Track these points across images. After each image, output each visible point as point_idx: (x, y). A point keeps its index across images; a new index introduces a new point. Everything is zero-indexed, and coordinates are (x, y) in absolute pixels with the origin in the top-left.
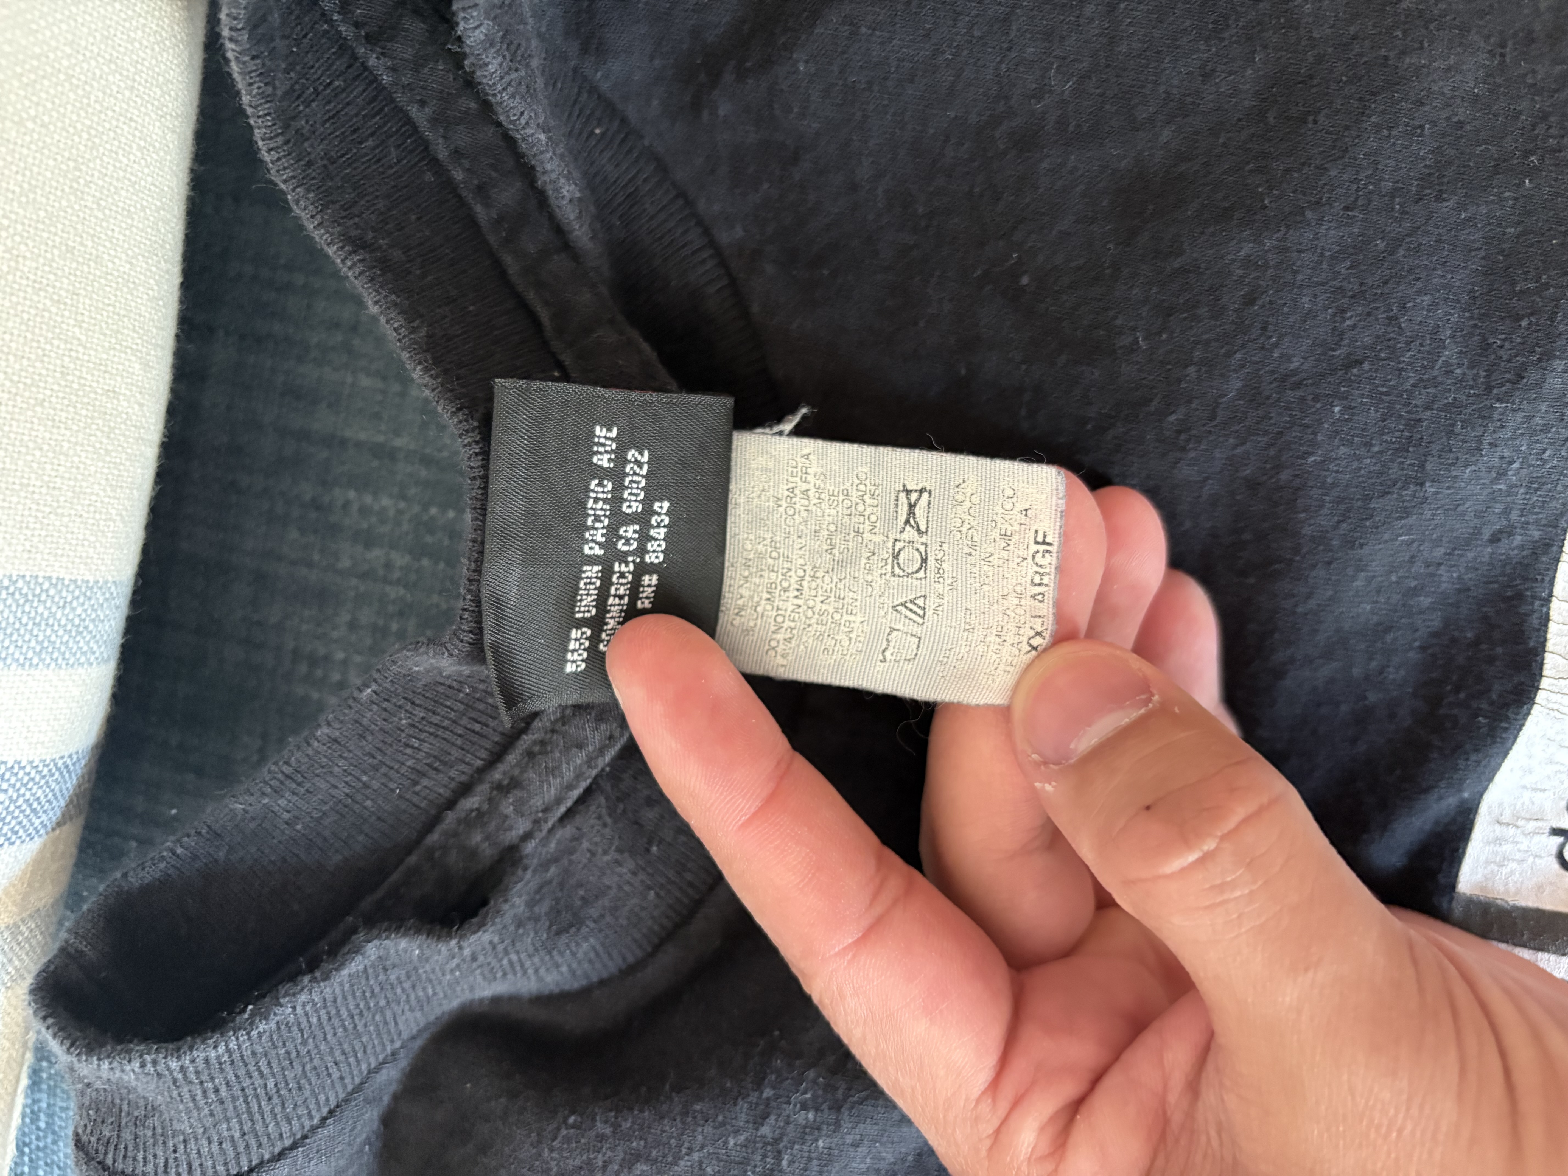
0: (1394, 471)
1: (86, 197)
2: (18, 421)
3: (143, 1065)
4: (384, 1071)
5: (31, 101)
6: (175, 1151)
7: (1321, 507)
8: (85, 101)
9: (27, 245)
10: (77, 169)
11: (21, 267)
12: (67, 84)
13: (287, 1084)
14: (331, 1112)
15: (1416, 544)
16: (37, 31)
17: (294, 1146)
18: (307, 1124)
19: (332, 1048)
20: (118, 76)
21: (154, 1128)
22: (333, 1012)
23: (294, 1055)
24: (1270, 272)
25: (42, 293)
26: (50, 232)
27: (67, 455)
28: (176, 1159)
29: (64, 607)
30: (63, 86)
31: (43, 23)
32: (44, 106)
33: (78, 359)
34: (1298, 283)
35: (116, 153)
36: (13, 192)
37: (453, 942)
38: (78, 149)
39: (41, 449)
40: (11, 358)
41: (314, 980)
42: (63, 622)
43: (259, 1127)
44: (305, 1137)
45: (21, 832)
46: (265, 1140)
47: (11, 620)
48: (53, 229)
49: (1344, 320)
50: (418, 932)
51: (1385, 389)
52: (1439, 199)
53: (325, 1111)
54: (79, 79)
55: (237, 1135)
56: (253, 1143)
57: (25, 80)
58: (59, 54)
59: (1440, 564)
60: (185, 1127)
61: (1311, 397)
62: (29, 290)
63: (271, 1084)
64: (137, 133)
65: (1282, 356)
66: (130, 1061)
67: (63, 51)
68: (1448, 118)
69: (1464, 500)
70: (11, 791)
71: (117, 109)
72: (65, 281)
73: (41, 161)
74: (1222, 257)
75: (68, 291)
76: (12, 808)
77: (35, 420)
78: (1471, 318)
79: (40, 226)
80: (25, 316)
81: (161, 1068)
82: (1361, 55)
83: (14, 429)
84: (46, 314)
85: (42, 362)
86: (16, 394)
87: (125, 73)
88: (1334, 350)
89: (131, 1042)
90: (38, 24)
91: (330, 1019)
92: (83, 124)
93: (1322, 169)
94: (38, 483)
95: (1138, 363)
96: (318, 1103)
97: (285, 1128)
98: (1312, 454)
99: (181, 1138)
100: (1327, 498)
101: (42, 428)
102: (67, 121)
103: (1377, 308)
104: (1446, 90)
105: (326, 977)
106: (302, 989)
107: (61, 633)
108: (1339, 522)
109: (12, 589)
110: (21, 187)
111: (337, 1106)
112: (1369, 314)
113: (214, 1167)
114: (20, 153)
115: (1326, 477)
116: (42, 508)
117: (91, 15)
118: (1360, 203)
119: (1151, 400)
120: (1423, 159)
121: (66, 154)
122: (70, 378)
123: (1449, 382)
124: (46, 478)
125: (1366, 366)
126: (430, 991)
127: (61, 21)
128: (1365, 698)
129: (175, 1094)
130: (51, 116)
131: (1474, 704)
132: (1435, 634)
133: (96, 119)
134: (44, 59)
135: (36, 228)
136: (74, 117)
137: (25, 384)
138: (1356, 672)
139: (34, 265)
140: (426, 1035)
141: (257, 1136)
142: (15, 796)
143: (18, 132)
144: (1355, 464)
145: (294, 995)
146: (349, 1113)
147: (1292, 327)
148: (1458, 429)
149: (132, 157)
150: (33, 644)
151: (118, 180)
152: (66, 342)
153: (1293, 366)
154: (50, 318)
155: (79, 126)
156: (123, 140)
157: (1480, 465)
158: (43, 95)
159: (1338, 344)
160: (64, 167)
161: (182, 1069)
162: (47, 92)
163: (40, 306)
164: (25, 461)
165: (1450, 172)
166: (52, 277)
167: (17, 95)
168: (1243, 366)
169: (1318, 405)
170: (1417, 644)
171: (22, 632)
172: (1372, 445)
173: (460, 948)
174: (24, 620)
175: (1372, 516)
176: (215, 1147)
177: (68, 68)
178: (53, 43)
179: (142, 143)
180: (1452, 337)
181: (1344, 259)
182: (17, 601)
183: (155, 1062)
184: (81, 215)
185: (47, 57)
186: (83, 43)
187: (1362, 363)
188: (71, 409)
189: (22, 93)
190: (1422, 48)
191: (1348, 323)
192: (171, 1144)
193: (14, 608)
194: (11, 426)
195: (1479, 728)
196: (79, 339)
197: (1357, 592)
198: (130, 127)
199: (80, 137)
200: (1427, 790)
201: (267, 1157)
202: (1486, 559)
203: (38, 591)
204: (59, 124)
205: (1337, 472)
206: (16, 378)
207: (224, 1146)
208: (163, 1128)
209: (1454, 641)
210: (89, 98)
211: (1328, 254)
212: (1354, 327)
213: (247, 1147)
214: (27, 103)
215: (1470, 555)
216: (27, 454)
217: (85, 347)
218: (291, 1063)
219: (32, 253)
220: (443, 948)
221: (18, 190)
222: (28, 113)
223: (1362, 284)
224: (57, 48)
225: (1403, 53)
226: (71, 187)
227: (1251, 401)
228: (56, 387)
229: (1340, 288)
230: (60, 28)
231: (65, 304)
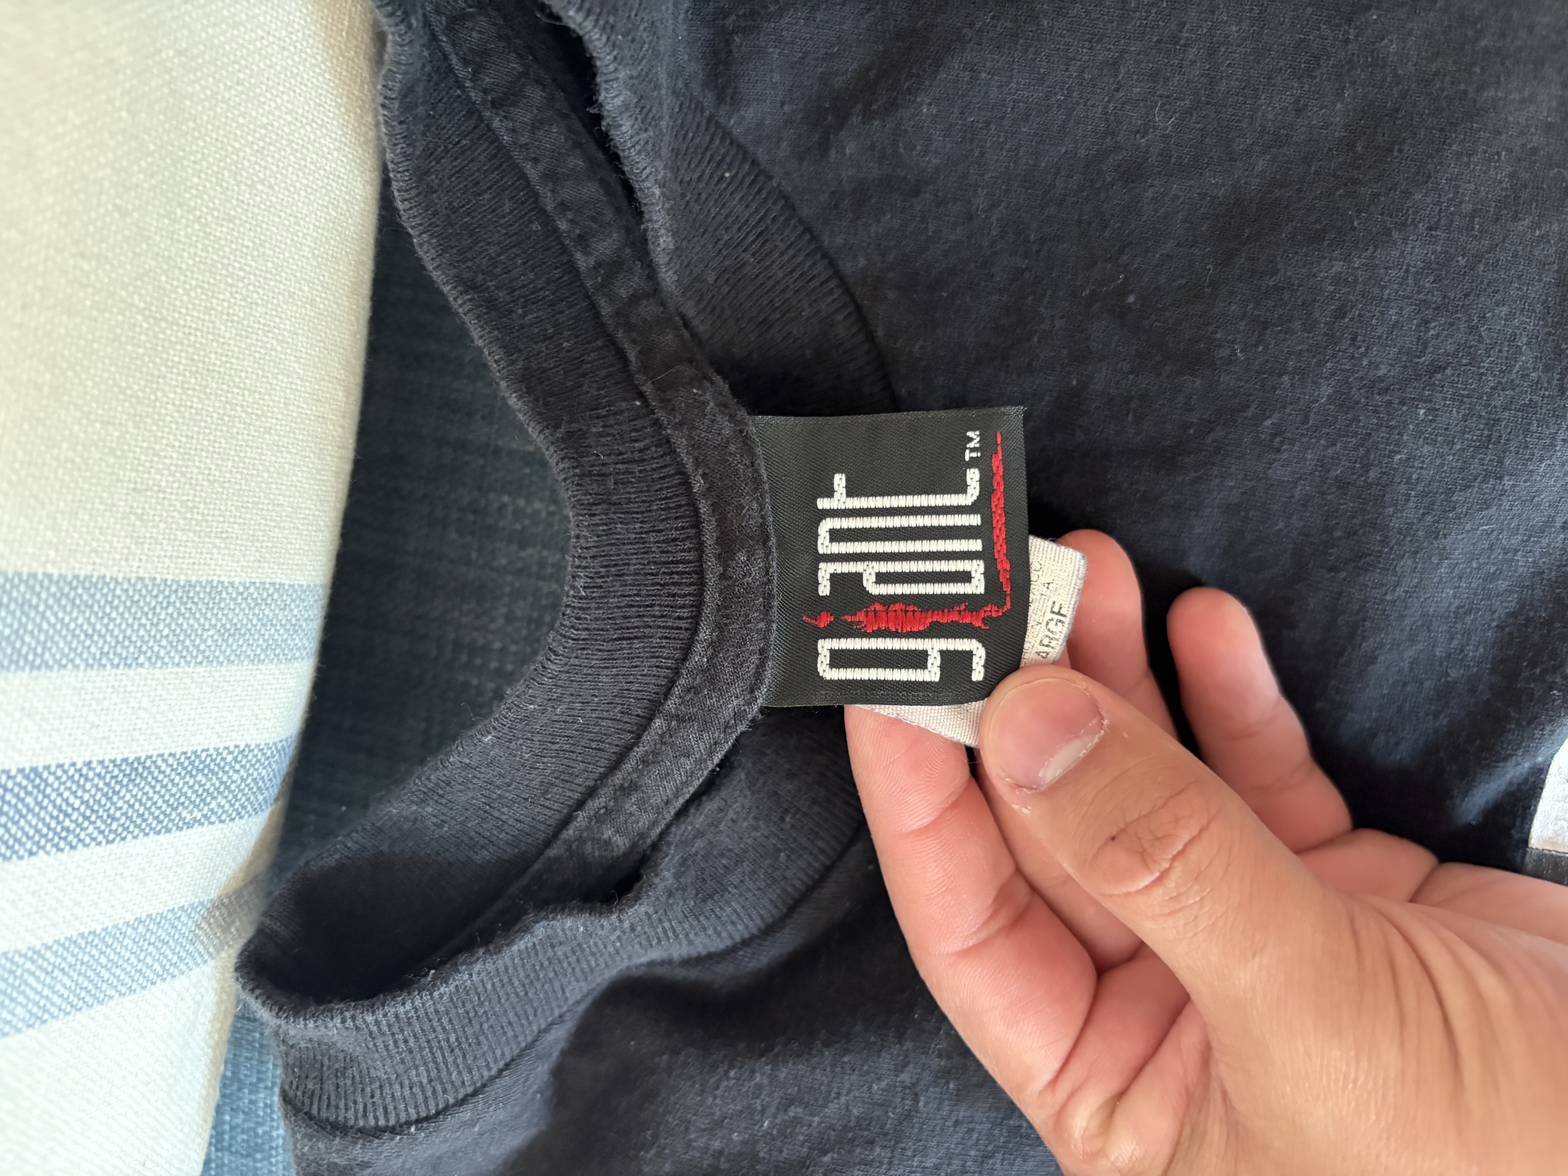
0: (1475, 466)
1: (304, 248)
2: (251, 447)
3: (343, 1021)
4: (553, 1032)
5: (260, 165)
6: (372, 1097)
7: (1407, 501)
8: (303, 163)
9: (258, 293)
10: (296, 223)
11: (254, 313)
12: (288, 149)
13: (467, 1039)
14: (507, 1066)
15: (1495, 533)
16: (264, 103)
17: (475, 1093)
18: (486, 1074)
19: (506, 1011)
20: (328, 139)
21: (354, 1078)
22: (506, 980)
23: (472, 1014)
24: (1359, 287)
25: (270, 335)
26: (276, 280)
27: (288, 476)
28: (373, 1103)
29: (284, 609)
30: (285, 151)
31: (269, 95)
32: (271, 170)
33: (297, 390)
34: (1385, 297)
35: (327, 208)
36: (248, 247)
37: (614, 917)
38: (297, 206)
39: (269, 471)
40: (246, 393)
41: (487, 952)
42: (283, 622)
43: (444, 1074)
44: (484, 1086)
45: (249, 808)
46: (449, 1087)
47: (245, 622)
48: (278, 278)
49: (1427, 330)
50: (581, 911)
51: (1466, 392)
52: (1515, 218)
53: (501, 1064)
54: (298, 144)
55: (425, 1081)
56: (439, 1088)
57: (256, 147)
58: (282, 122)
59: (1516, 551)
60: (381, 1074)
61: (1397, 401)
62: (260, 332)
63: (453, 1038)
64: (344, 189)
65: (1370, 363)
66: (332, 1019)
67: (285, 120)
68: (1523, 146)
69: (1539, 492)
70: (242, 772)
71: (328, 168)
72: (288, 322)
73: (269, 218)
74: (1314, 276)
75: (289, 332)
76: (243, 786)
77: (265, 447)
78: (1546, 326)
79: (268, 276)
80: (257, 355)
81: (359, 1022)
82: (1442, 89)
83: (248, 455)
84: (273, 353)
85: (270, 394)
86: (250, 424)
87: (334, 136)
88: (1419, 357)
89: (330, 1002)
90: (265, 97)
91: (503, 986)
92: (301, 183)
93: (1406, 194)
94: (266, 501)
95: (1236, 372)
96: (495, 1057)
97: (466, 1077)
98: (1399, 452)
99: (378, 1084)
100: (1413, 493)
101: (269, 453)
102: (289, 181)
103: (1459, 319)
104: (1522, 120)
105: (499, 951)
106: (478, 959)
107: (282, 632)
108: (1424, 514)
109: (245, 595)
110: (253, 242)
111: (513, 1060)
112: (1451, 324)
113: (407, 1110)
114: (253, 213)
115: (1411, 473)
116: (269, 523)
117: (306, 85)
118: (1442, 223)
119: (1249, 407)
120: (1501, 182)
121: (288, 211)
122: (291, 407)
123: (1526, 384)
124: (272, 496)
125: (1449, 371)
126: (593, 963)
127: (283, 93)
128: (1448, 675)
129: (371, 1045)
130: (276, 178)
131: (1549, 678)
132: (1512, 615)
133: (311, 178)
134: (270, 128)
135: (265, 278)
136: (294, 178)
137: (257, 415)
138: (1439, 652)
139: (264, 310)
140: (589, 1000)
141: (442, 1083)
142: (245, 775)
143: (250, 193)
144: (1438, 461)
145: (471, 963)
146: (523, 1067)
147: (1380, 337)
148: (1534, 427)
149: (339, 210)
150: (261, 642)
151: (328, 231)
152: (288, 376)
153: (1380, 373)
154: (276, 356)
155: (298, 185)
156: (332, 195)
157: (1554, 459)
158: (270, 160)
159: (1423, 352)
160: (286, 222)
161: (377, 1022)
162: (273, 157)
163: (268, 346)
164: (256, 482)
165: (1525, 195)
166: (277, 320)
167: (249, 161)
168: (1333, 374)
169: (1405, 408)
170: (1495, 624)
171: (253, 632)
172: (1454, 444)
173: (621, 921)
174: (254, 622)
175: (1454, 508)
176: (407, 1092)
177: (289, 134)
178: (277, 113)
179: (347, 197)
180: (1528, 344)
181: (1428, 275)
182: (249, 605)
183: (353, 1018)
184: (300, 263)
185: (272, 126)
186: (300, 111)
187: (1445, 369)
188: (291, 435)
189: (253, 159)
190: (1498, 82)
191: (1432, 332)
192: (368, 1090)
193: (247, 611)
194: (246, 452)
195: (1554, 700)
196: (298, 373)
197: (1441, 578)
198: (337, 183)
199: (299, 195)
200: (1506, 759)
201: (452, 1101)
202: (1559, 545)
203: (265, 595)
204: (283, 185)
205: (1422, 468)
206: (250, 410)
207: (414, 1090)
208: (361, 1077)
209: (1528, 620)
210: (305, 160)
211: (1413, 270)
212: (1437, 336)
213: (434, 1092)
214: (257, 168)
215: (1545, 542)
216: (258, 476)
217: (302, 380)
218: (470, 1021)
219: (263, 299)
220: (605, 922)
221: (251, 244)
222: (258, 177)
223: (1444, 297)
224: (280, 117)
225: (1481, 88)
226: (292, 240)
227: (1342, 405)
228: (280, 416)
229: (1424, 301)
230: (282, 99)
231: (288, 343)
